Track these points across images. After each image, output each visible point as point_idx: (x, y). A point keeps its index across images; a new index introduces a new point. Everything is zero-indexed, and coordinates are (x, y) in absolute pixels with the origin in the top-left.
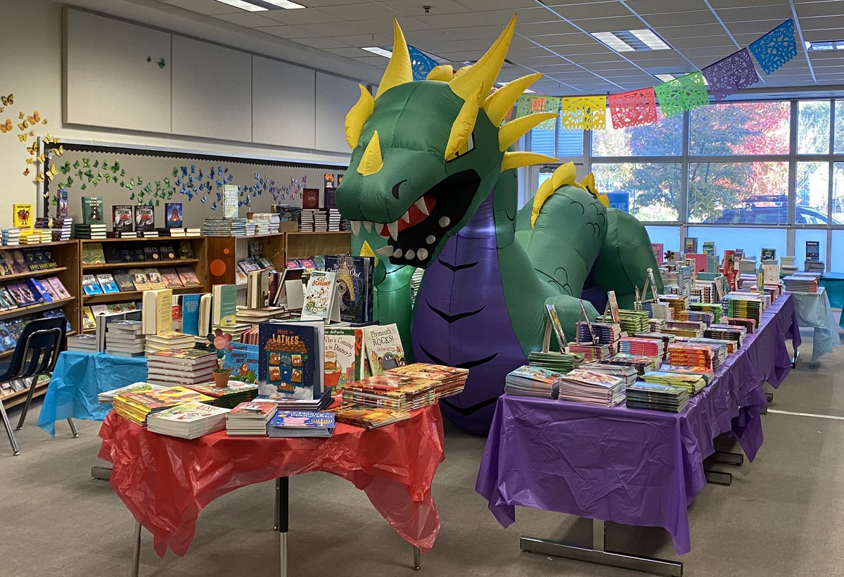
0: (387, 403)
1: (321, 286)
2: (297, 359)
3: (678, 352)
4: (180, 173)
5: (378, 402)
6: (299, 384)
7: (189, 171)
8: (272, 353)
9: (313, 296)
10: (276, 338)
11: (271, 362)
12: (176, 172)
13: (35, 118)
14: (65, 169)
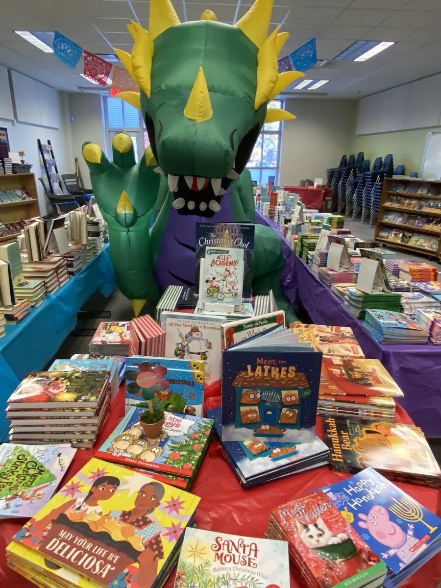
0: (375, 413)
1: (225, 267)
2: (291, 395)
3: (416, 272)
5: (360, 412)
6: (292, 426)
8: (244, 390)
9: (214, 279)
10: (253, 370)
11: (243, 401)
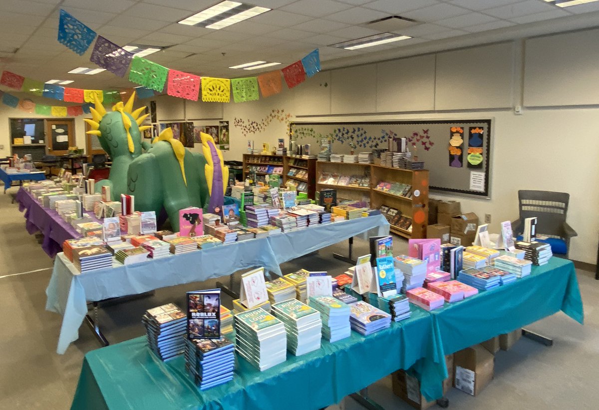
4: (337, 132)
7: (342, 130)
12: (335, 131)
13: (289, 116)
14: (296, 131)
